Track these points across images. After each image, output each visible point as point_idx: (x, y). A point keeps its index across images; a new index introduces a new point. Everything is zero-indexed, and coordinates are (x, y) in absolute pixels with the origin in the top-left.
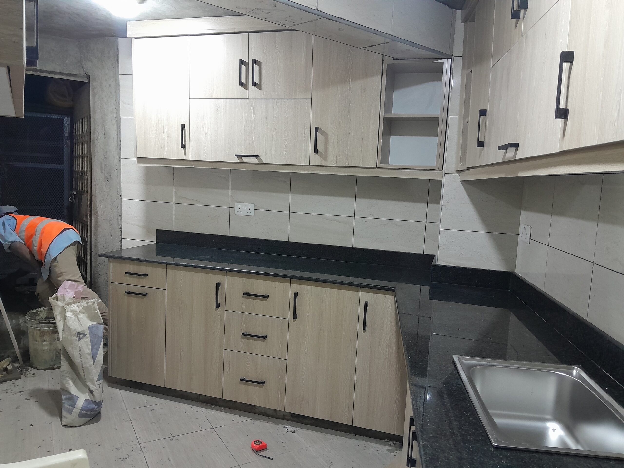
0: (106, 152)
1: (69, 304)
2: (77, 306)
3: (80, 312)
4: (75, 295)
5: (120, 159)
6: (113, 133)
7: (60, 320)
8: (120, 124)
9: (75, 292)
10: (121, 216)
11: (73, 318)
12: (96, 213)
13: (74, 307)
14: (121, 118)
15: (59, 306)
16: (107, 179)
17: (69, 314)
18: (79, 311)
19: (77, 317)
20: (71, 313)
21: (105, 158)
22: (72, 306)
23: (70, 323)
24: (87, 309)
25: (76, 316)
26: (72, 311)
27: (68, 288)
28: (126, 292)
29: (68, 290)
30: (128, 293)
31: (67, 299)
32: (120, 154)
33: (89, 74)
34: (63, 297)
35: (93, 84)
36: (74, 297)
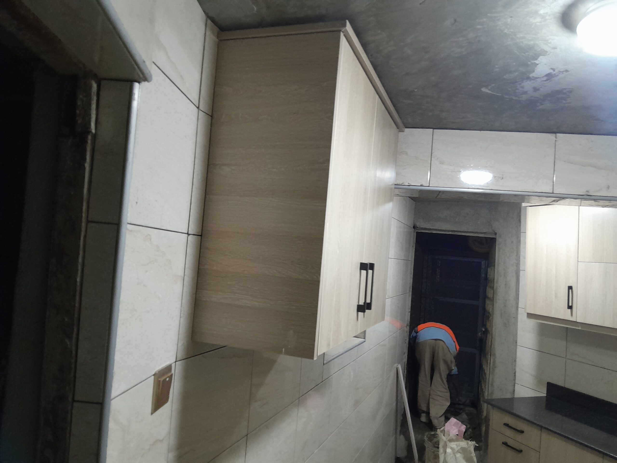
0: (506, 301)
1: (451, 441)
2: (456, 445)
3: (458, 452)
4: (458, 433)
5: (517, 308)
6: (513, 284)
7: (442, 454)
8: (519, 276)
9: (459, 431)
10: (515, 361)
11: (452, 455)
12: (495, 355)
13: (453, 445)
14: (521, 271)
15: (443, 440)
16: (506, 325)
17: (449, 450)
18: (457, 450)
19: (455, 456)
20: (451, 450)
21: (505, 306)
22: (452, 443)
23: (449, 459)
24: (463, 450)
25: (454, 454)
26: (451, 448)
27: (453, 425)
28: (503, 443)
29: (453, 427)
30: (505, 444)
31: (451, 435)
32: (517, 303)
33: (496, 232)
34: (449, 431)
35: (499, 241)
36: (457, 435)
